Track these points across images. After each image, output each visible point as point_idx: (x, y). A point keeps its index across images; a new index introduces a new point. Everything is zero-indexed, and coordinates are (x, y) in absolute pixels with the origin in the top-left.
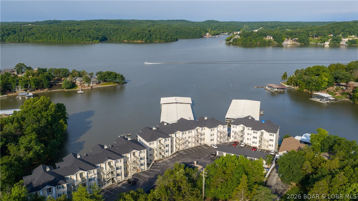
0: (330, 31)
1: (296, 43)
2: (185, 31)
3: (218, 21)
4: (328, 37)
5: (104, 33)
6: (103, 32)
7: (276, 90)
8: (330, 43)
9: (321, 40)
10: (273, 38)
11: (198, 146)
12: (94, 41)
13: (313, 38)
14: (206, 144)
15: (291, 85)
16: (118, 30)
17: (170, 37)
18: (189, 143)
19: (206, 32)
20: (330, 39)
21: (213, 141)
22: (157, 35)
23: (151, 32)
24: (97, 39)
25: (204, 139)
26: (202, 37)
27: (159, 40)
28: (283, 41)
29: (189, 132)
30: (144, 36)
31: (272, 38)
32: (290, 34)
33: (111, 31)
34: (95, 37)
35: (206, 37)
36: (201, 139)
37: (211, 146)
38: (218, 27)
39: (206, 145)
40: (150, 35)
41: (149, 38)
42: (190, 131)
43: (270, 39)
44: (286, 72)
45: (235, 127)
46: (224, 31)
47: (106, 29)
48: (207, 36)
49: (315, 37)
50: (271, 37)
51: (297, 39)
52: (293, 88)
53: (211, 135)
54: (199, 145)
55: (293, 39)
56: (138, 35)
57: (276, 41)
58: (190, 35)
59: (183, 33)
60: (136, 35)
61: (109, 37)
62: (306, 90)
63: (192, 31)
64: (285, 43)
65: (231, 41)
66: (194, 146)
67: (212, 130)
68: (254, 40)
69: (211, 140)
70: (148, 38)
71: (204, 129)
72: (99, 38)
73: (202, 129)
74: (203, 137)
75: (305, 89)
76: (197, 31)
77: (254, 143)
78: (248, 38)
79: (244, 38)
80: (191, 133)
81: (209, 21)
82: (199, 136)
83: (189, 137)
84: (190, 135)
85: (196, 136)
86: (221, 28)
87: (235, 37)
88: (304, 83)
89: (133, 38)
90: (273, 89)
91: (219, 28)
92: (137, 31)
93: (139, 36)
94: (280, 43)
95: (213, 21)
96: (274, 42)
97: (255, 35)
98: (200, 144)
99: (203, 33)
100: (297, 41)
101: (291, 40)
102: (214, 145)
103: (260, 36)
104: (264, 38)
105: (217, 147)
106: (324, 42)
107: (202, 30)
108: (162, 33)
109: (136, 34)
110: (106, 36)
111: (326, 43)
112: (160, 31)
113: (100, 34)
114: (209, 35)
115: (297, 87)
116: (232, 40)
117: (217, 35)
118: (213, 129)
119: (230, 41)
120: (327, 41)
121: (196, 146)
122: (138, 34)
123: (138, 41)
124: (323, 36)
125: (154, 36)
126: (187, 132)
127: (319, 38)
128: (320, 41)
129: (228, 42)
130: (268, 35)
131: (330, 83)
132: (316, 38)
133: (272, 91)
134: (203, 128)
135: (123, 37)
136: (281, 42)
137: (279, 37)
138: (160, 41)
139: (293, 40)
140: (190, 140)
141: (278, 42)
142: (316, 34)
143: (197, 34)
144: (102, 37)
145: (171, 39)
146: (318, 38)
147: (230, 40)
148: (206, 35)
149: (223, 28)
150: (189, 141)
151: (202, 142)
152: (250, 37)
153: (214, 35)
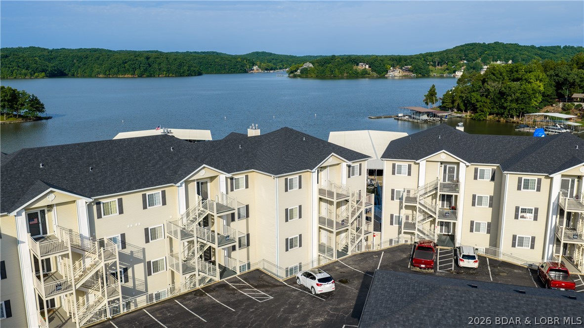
0: (460, 55)
1: (409, 74)
2: (215, 62)
3: (273, 53)
4: (459, 65)
5: (61, 64)
6: (57, 63)
7: (425, 117)
8: (463, 72)
9: (447, 69)
10: (370, 67)
11: (207, 289)
12: (36, 74)
13: (435, 66)
14: (258, 270)
15: (452, 111)
16: (87, 57)
17: (186, 68)
18: (151, 268)
19: (253, 65)
20: (463, 68)
21: (296, 249)
22: (163, 65)
23: (150, 60)
24: (43, 71)
25: (246, 242)
26: (245, 72)
27: (165, 72)
28: (387, 71)
29: (147, 203)
30: (137, 66)
31: (367, 67)
32: (398, 59)
33: (75, 61)
34: (40, 69)
35: (252, 73)
36: (224, 240)
37: (293, 281)
38: (273, 59)
39: (258, 278)
40: (149, 64)
41: (147, 70)
42: (157, 192)
43: (365, 68)
44: (434, 86)
45: (405, 169)
46: (283, 66)
47: (64, 57)
48: (255, 71)
49: (438, 65)
50: (365, 65)
51: (409, 67)
52: (459, 115)
53: (288, 215)
54: (217, 279)
55: (404, 68)
56: (126, 65)
57: (375, 71)
58: (225, 69)
59: (211, 65)
60: (120, 65)
61: (70, 71)
62: (491, 117)
63: (227, 62)
64: (390, 74)
65: (298, 73)
66: (184, 291)
67: (288, 186)
68: (337, 70)
69: (290, 244)
70: (145, 70)
71: (242, 182)
72: (47, 70)
73: (232, 185)
74: (238, 228)
75: (490, 114)
76: (237, 62)
77: (521, 244)
78: (327, 67)
79: (320, 67)
80: (159, 205)
81: (257, 53)
82: (219, 226)
83: (150, 235)
84: (156, 217)
85: (193, 221)
86: (278, 61)
87: (305, 67)
88: (488, 101)
89: (116, 69)
90: (417, 117)
91: (275, 61)
92: (123, 58)
93: (127, 67)
94: (382, 75)
95: (263, 53)
96: (371, 73)
97: (339, 61)
98: (224, 271)
99: (248, 66)
100: (409, 71)
101: (401, 70)
102: (309, 275)
103: (347, 63)
104: (355, 67)
105: (329, 287)
106: (454, 72)
107: (245, 61)
108: (170, 61)
109: (121, 62)
110: (65, 70)
111: (457, 73)
112: (167, 58)
113: (50, 65)
114: (258, 70)
115: (469, 113)
116: (299, 71)
117: (271, 69)
118: (295, 177)
119: (296, 73)
120: (459, 70)
121: (198, 287)
122: (126, 63)
123: (126, 76)
124: (450, 63)
125: (156, 66)
126: (133, 200)
127: (445, 66)
128: (448, 71)
129: (292, 75)
130: (361, 62)
131: (548, 96)
132: (440, 67)
133: (415, 121)
134: (240, 177)
135: (97, 70)
136: (384, 73)
137: (380, 64)
138: (167, 75)
139: (403, 70)
140: (156, 251)
141: (379, 73)
142: (439, 59)
143: (236, 67)
144: (55, 70)
145: (188, 71)
146: (443, 67)
147: (296, 71)
148: (252, 70)
149: (282, 61)
150: (151, 257)
151: (238, 261)
152: (330, 65)
153: (267, 69)
